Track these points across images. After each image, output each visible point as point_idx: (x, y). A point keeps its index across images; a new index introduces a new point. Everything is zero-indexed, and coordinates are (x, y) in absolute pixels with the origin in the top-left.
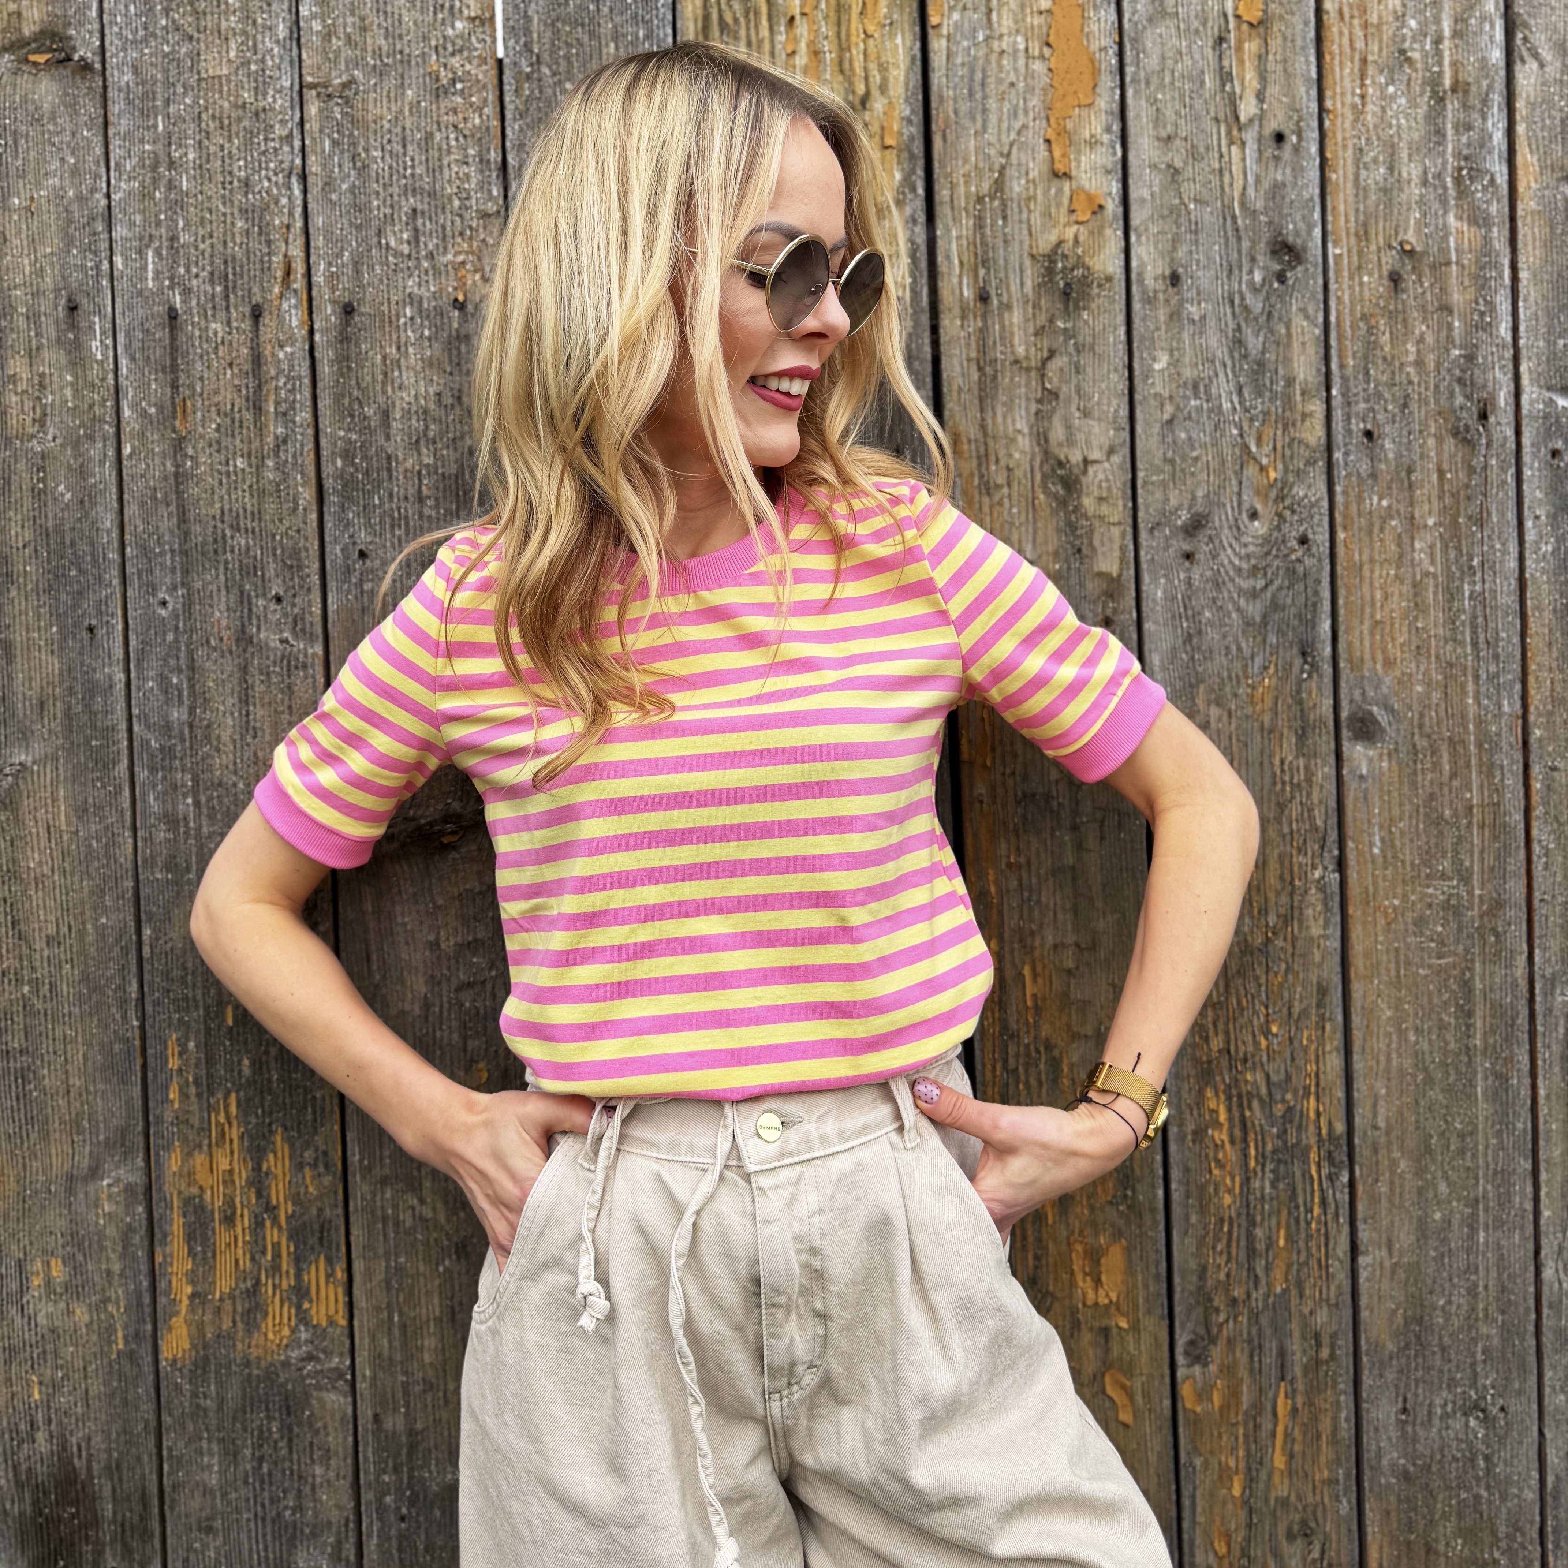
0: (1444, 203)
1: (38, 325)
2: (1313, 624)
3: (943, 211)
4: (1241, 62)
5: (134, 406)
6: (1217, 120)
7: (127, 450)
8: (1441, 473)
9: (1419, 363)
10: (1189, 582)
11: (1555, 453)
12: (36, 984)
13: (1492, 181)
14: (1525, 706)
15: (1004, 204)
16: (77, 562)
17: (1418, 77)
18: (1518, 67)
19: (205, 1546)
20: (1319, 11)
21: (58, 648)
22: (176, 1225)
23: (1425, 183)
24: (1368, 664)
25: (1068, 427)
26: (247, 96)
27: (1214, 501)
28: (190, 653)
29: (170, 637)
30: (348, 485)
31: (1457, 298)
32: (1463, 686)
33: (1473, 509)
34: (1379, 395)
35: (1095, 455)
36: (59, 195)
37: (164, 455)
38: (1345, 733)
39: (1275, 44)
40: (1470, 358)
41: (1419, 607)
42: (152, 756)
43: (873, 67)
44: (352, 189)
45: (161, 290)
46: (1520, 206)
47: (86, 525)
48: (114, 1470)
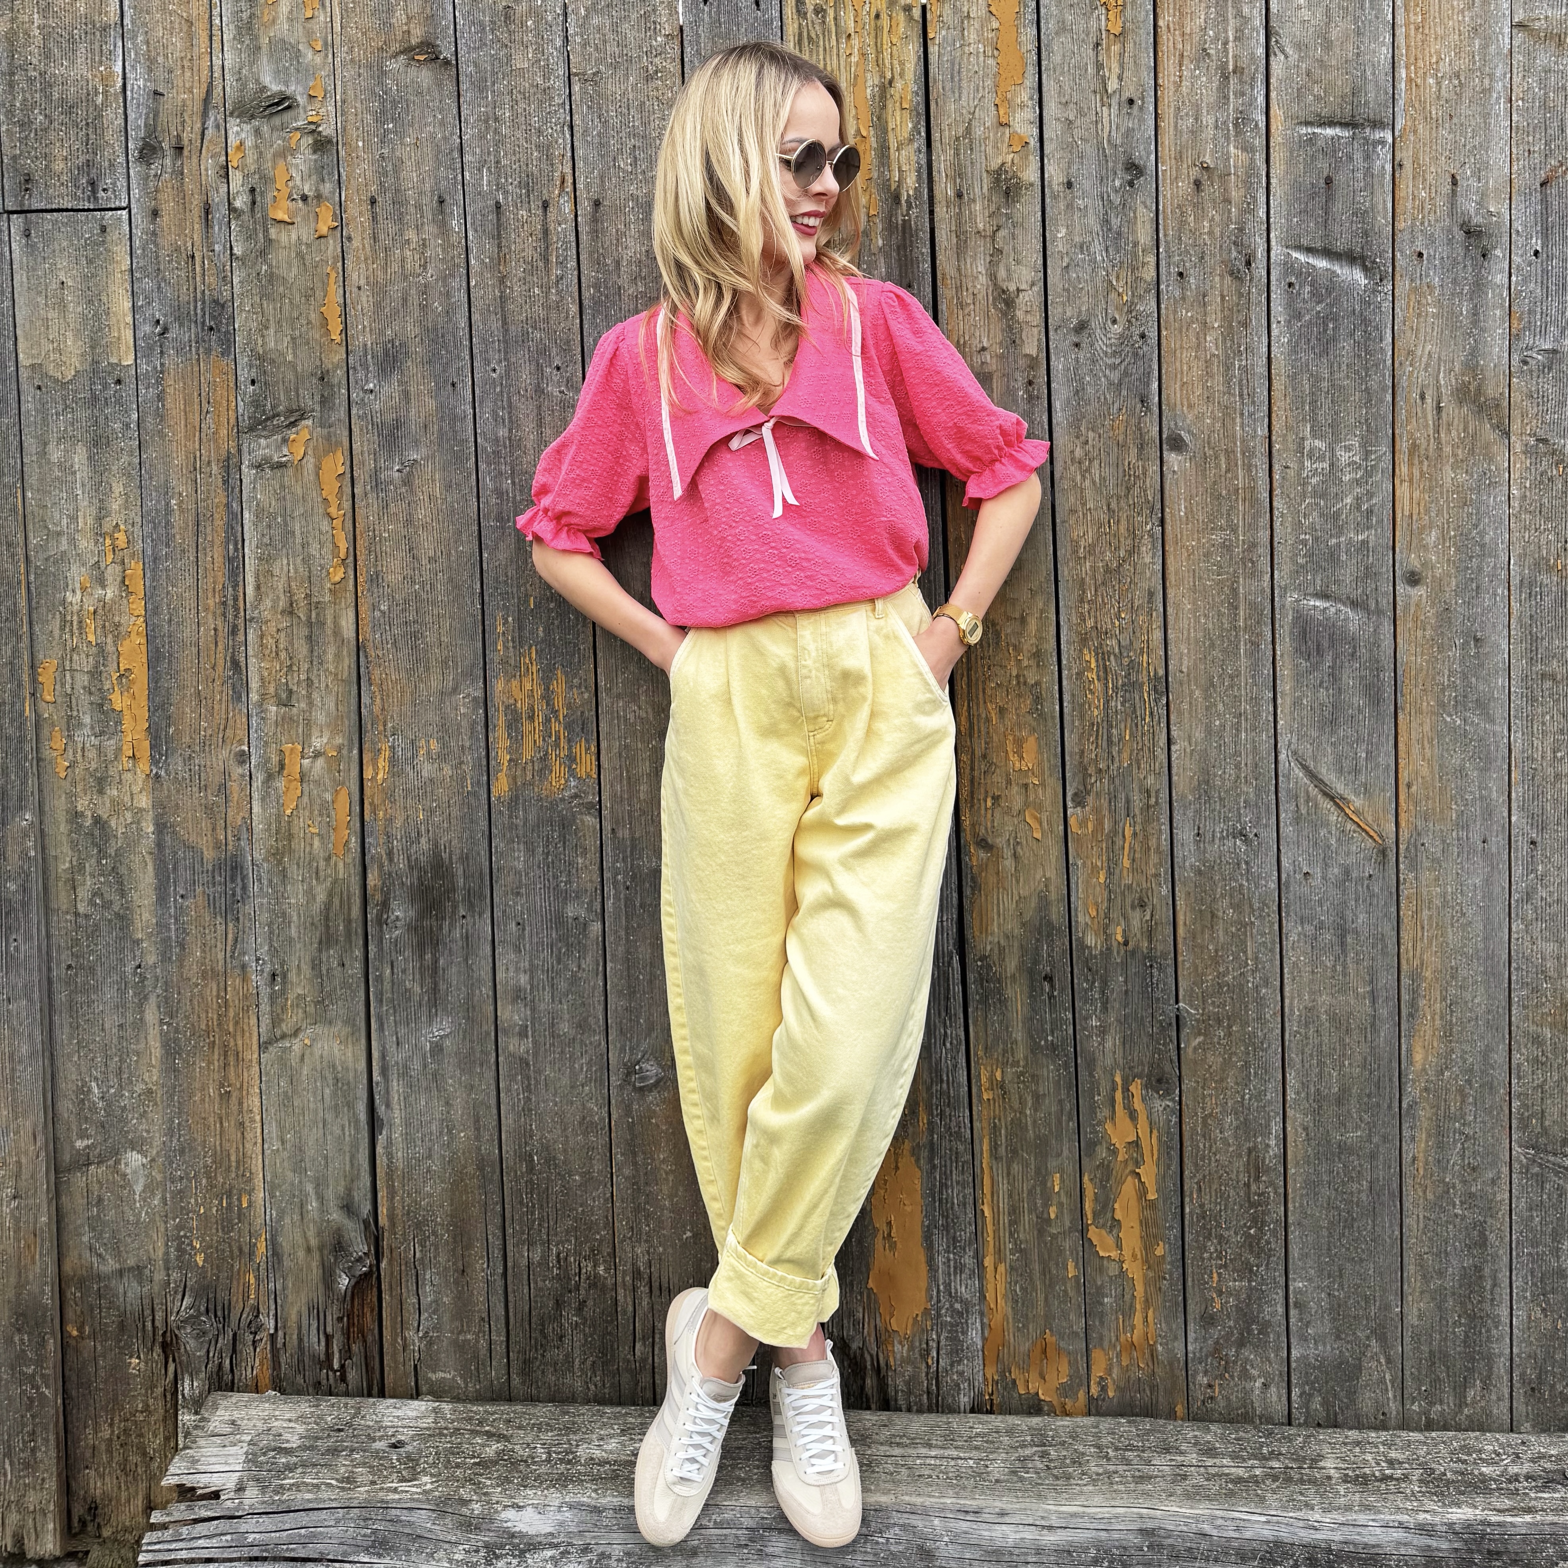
0: (1228, 139)
1: (421, 210)
2: (1148, 384)
3: (936, 145)
4: (1109, 57)
5: (477, 258)
6: (1095, 92)
7: (473, 283)
8: (1223, 297)
9: (1211, 233)
10: (1077, 359)
11: (1290, 285)
12: (423, 584)
13: (1256, 125)
14: (1270, 431)
15: (971, 142)
16: (445, 346)
17: (1213, 65)
18: (1272, 58)
19: (516, 904)
20: (1155, 26)
21: (436, 394)
22: (500, 720)
23: (1216, 127)
24: (1179, 407)
25: (1008, 270)
26: (539, 80)
27: (1090, 313)
28: (509, 398)
29: (498, 389)
30: (597, 303)
31: (1235, 194)
32: (1234, 419)
33: (1241, 318)
34: (1187, 252)
35: (1023, 286)
36: (433, 136)
37: (493, 286)
38: (1165, 446)
39: (1129, 46)
40: (1241, 230)
41: (1209, 375)
42: (488, 456)
43: (895, 62)
44: (599, 134)
45: (491, 192)
46: (1272, 140)
47: (451, 326)
48: (465, 859)
